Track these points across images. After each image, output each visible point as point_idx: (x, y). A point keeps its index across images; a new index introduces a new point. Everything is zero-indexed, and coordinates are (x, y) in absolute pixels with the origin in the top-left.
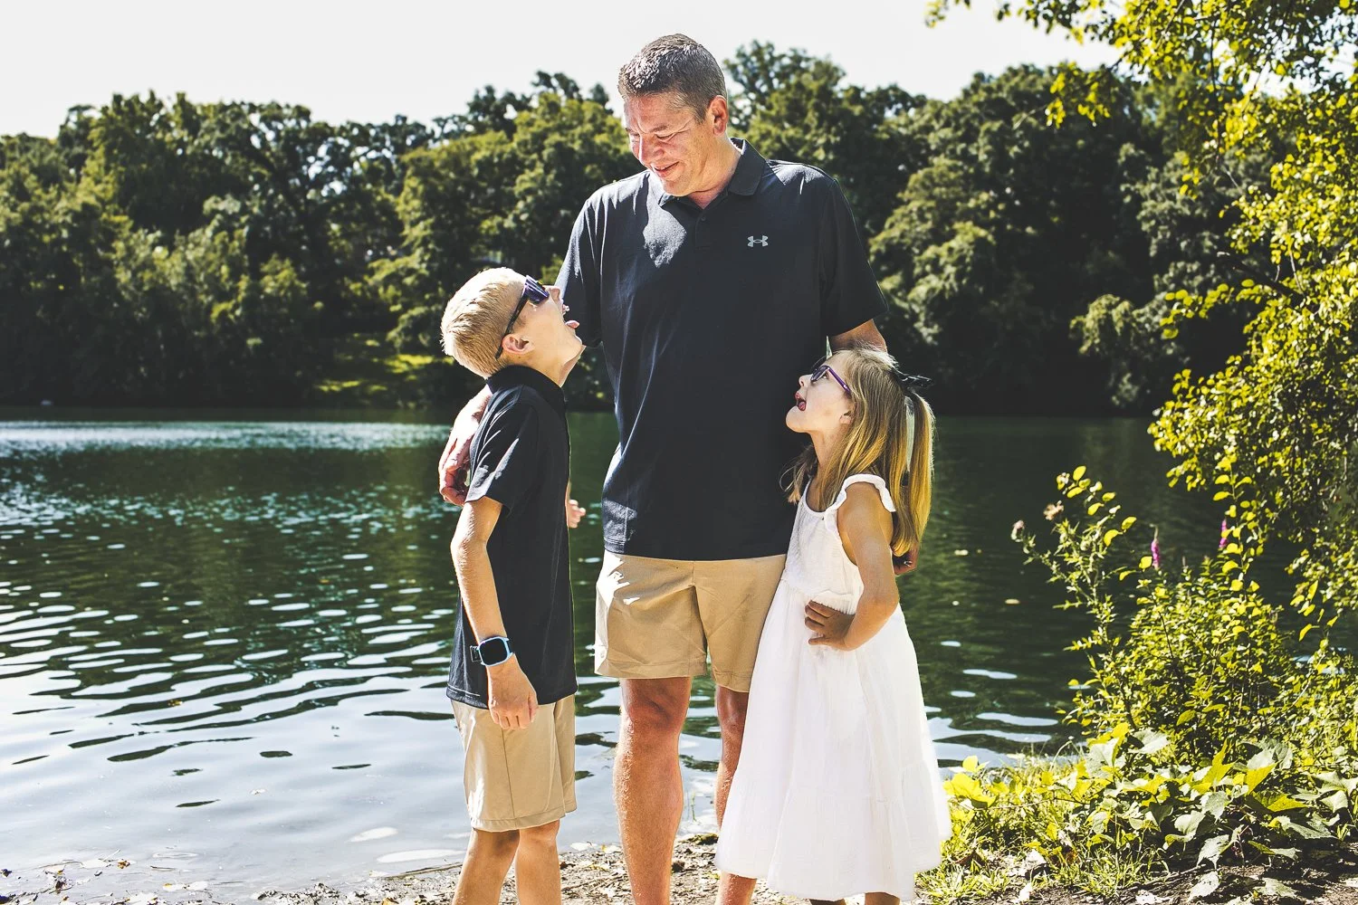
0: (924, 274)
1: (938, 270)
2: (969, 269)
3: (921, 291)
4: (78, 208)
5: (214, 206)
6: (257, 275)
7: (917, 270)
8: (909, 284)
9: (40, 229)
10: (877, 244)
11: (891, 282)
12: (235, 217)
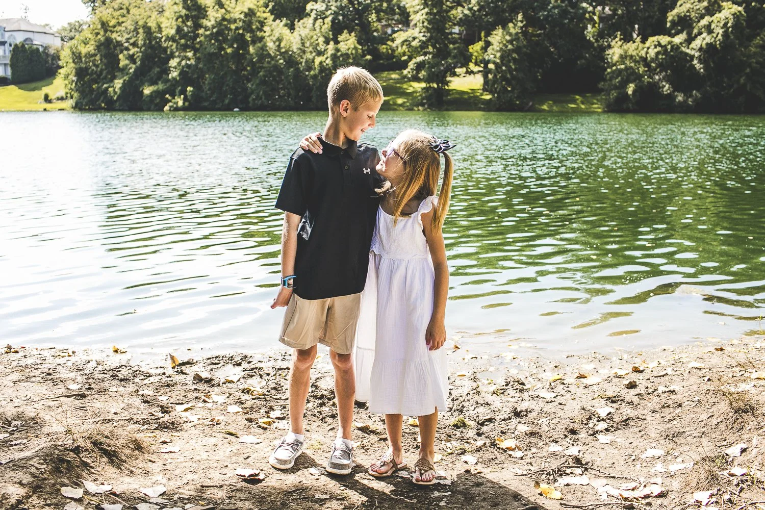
0: (700, 33)
1: (710, 31)
2: (730, 29)
3: (697, 43)
4: (246, 11)
5: (312, 7)
6: (337, 42)
7: (695, 31)
8: (690, 40)
9: (230, 21)
10: (671, 16)
11: (680, 38)
12: (323, 12)
